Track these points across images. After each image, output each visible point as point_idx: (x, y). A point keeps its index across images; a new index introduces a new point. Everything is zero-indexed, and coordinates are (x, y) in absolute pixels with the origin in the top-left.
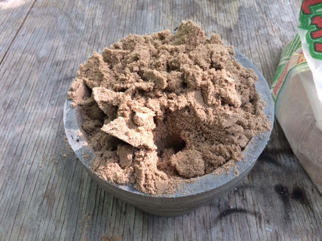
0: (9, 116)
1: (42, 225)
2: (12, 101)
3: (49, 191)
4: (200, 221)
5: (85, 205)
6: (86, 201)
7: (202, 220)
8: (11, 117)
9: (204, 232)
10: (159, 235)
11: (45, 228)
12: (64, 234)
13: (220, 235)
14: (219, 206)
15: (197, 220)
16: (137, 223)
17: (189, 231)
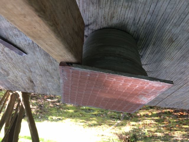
0: (183, 70)
1: (178, 32)
2: (180, 74)
3: (171, 43)
4: (99, 25)
5: (154, 36)
6: (153, 38)
7: (98, 25)
8: (182, 69)
9: (97, 21)
10: (120, 22)
11: (177, 31)
12: (168, 27)
13: (89, 19)
14: (89, 29)
15: (100, 25)
16: (130, 27)
17: (104, 22)
